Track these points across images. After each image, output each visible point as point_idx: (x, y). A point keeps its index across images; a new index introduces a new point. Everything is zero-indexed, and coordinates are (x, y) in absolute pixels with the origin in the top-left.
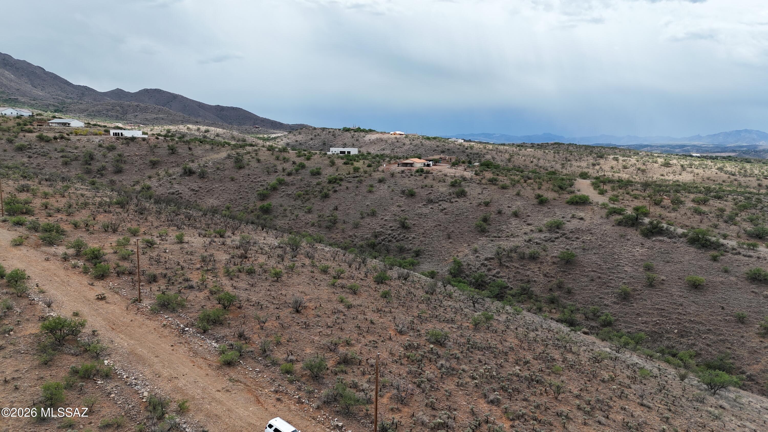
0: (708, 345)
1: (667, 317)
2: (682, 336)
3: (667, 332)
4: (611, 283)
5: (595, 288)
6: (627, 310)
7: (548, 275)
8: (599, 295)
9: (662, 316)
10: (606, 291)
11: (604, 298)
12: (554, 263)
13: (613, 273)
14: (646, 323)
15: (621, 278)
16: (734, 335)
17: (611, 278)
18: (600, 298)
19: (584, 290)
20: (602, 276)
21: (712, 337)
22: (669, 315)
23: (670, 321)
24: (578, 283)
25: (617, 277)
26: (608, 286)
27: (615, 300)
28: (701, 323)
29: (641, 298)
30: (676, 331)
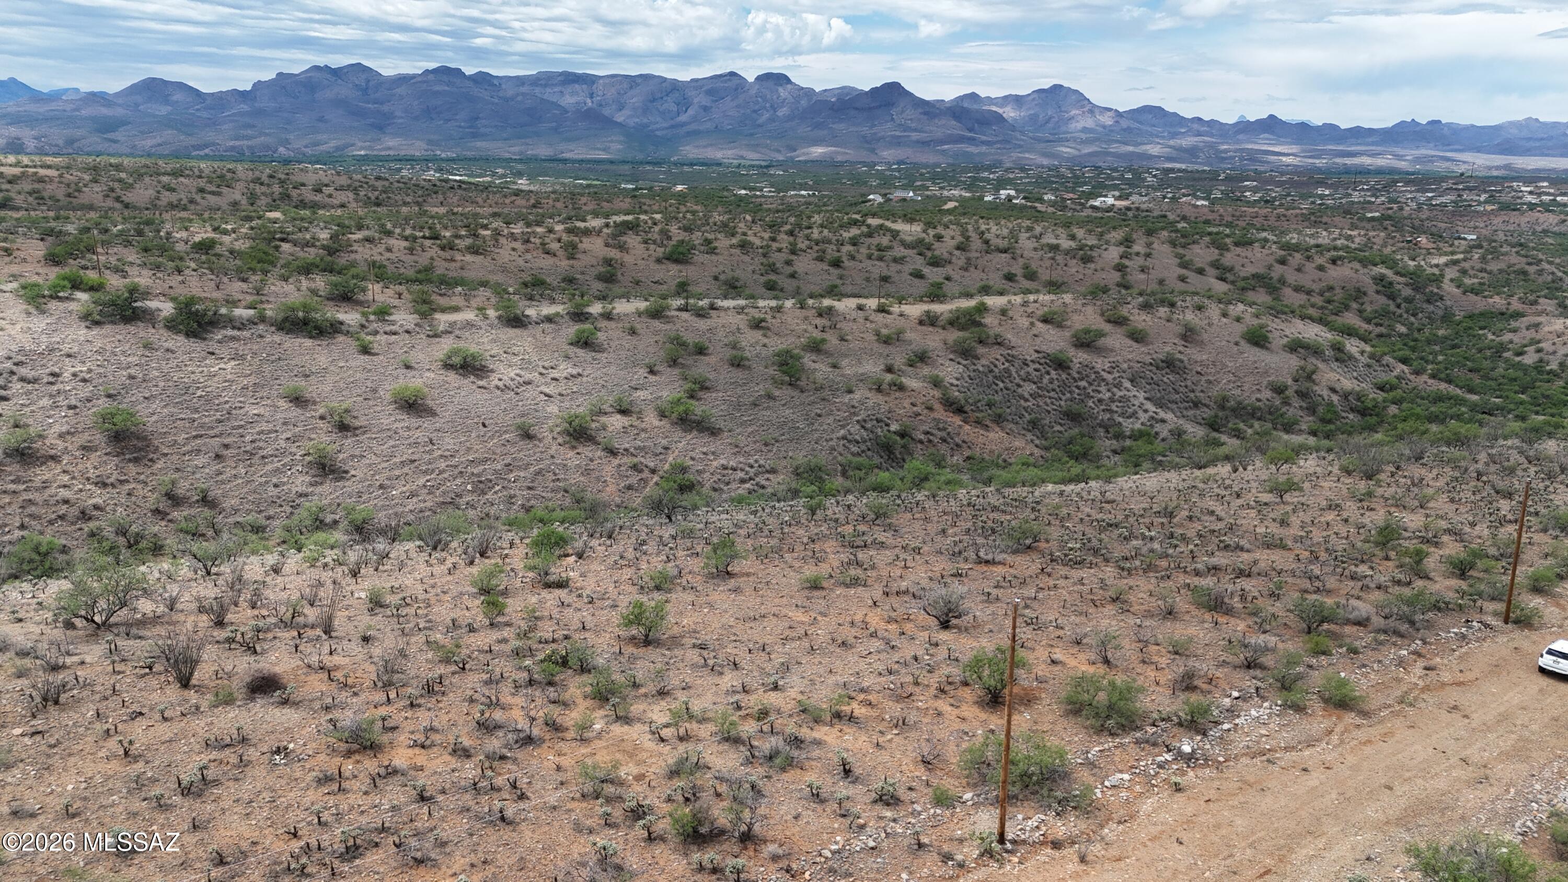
0: (530, 488)
1: (433, 471)
2: (484, 493)
3: (459, 496)
4: (261, 448)
5: (243, 471)
6: (350, 486)
7: (109, 481)
8: (266, 482)
9: (425, 472)
10: (269, 467)
11: (284, 484)
12: (86, 449)
13: (241, 427)
14: (413, 495)
15: (270, 432)
16: (542, 460)
17: (248, 438)
18: (276, 486)
19: (223, 482)
20: (227, 441)
21: (522, 474)
22: (433, 466)
23: (446, 475)
24: (194, 473)
25: (259, 433)
26: (263, 457)
27: (308, 479)
28: (487, 460)
29: (353, 456)
30: (469, 487)
